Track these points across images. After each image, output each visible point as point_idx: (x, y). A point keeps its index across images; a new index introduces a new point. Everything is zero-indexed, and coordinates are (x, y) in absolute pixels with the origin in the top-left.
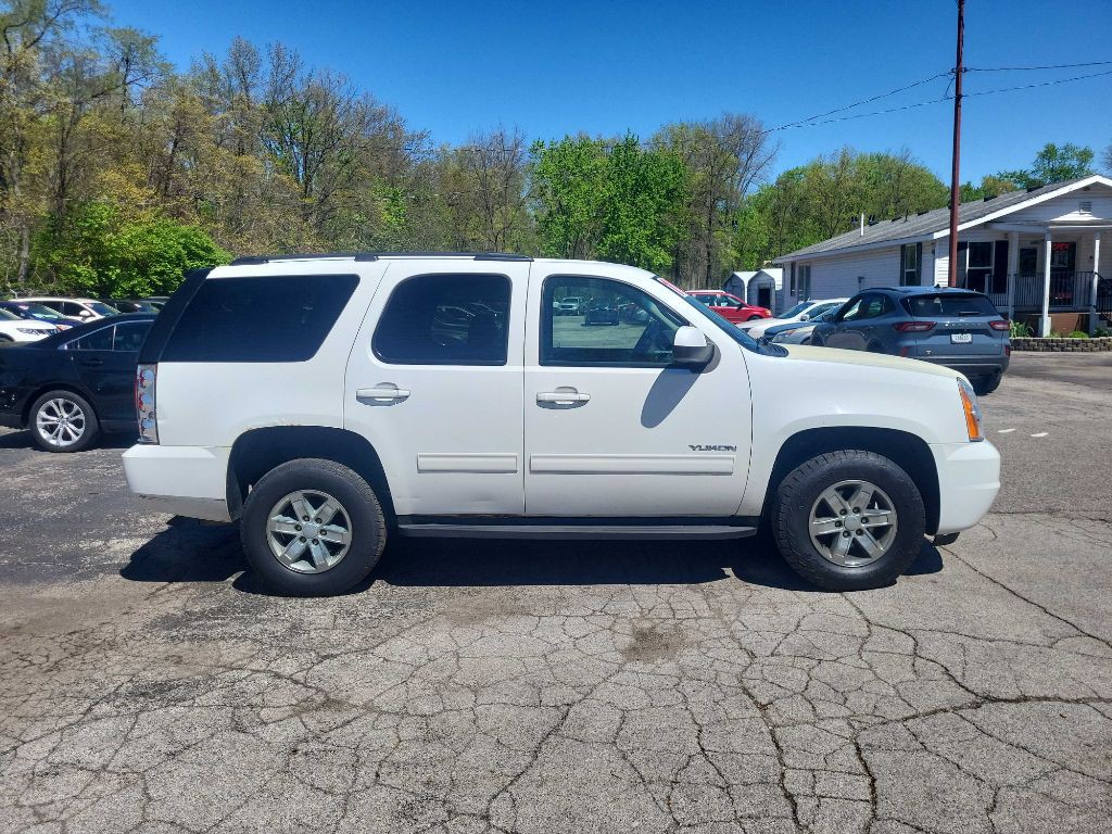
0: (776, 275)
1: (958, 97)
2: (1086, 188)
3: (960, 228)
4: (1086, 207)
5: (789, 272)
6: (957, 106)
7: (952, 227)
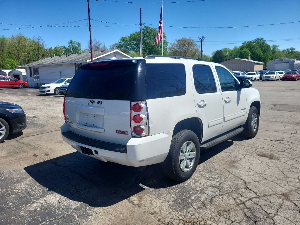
0: (23, 72)
1: (90, 26)
2: (115, 52)
3: (94, 59)
4: (115, 56)
5: (29, 71)
6: (90, 28)
7: (92, 59)
